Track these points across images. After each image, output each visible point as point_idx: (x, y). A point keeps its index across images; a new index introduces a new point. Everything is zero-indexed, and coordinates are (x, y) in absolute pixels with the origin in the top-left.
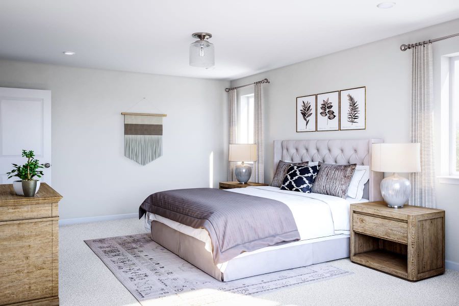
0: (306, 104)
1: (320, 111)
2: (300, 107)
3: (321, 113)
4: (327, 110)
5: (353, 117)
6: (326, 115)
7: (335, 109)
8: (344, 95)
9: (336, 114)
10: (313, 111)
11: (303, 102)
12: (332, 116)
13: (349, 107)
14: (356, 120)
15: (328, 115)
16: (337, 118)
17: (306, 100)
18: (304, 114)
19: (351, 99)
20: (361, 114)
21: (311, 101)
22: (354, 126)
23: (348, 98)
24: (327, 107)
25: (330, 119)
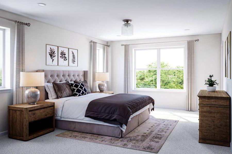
0: (52, 49)
1: (60, 55)
2: (48, 51)
3: (60, 57)
4: (63, 56)
5: (74, 61)
6: (63, 58)
7: (67, 56)
8: (70, 50)
9: (67, 58)
10: (56, 55)
11: (51, 48)
12: (65, 59)
13: (72, 56)
14: (74, 63)
15: (64, 58)
16: (67, 60)
17: (52, 47)
18: (51, 55)
19: (73, 53)
20: (76, 60)
21: (55, 49)
22: (74, 65)
23: (72, 53)
24: (63, 54)
25: (64, 60)
